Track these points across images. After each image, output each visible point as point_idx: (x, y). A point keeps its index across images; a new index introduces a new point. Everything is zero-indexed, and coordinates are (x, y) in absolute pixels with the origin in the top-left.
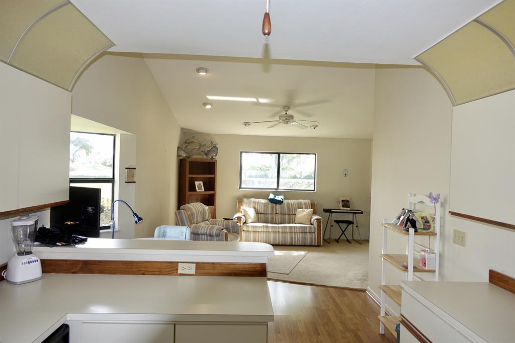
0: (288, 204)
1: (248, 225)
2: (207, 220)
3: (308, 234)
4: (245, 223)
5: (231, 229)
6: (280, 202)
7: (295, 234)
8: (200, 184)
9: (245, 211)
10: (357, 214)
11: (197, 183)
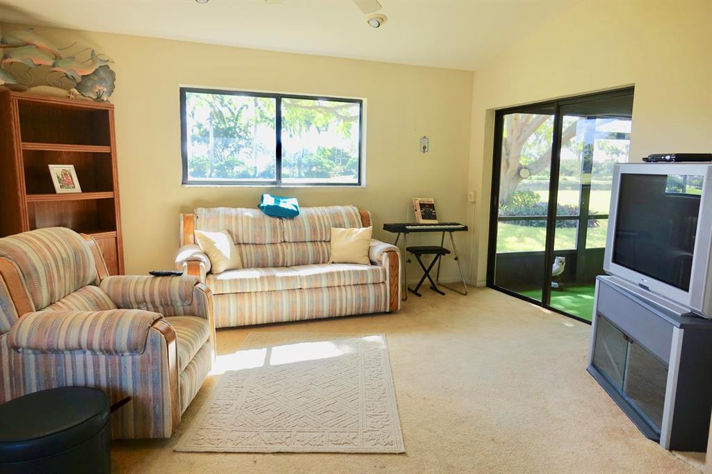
0: (311, 217)
1: (219, 277)
2: (94, 283)
3: (371, 287)
4: (210, 273)
5: (179, 304)
6: (292, 215)
7: (341, 290)
8: (65, 173)
9: (209, 242)
10: (454, 233)
11: (55, 170)
